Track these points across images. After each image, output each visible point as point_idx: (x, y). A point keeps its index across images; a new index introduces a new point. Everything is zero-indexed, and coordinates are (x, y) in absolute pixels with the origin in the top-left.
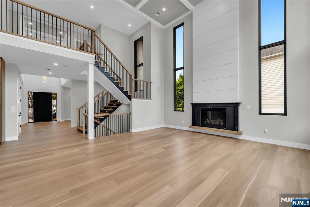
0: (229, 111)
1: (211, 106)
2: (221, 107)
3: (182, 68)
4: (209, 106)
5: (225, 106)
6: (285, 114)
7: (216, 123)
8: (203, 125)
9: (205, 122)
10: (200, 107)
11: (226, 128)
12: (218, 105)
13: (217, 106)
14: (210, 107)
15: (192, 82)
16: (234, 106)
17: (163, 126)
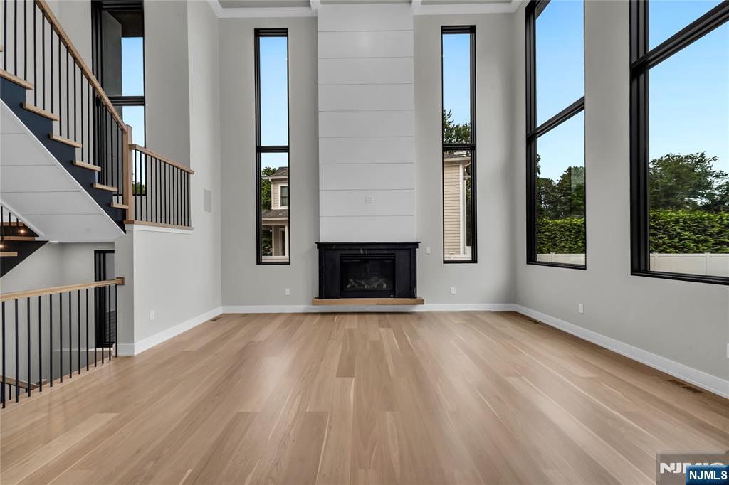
0: (401, 258)
1: (363, 250)
2: (386, 252)
3: (285, 149)
4: (359, 250)
5: (392, 249)
6: (474, 260)
7: (372, 286)
8: (345, 293)
9: (349, 286)
10: (338, 254)
11: (395, 295)
12: (381, 247)
13: (378, 249)
14: (362, 252)
15: (318, 190)
16: (410, 249)
17: (219, 311)
